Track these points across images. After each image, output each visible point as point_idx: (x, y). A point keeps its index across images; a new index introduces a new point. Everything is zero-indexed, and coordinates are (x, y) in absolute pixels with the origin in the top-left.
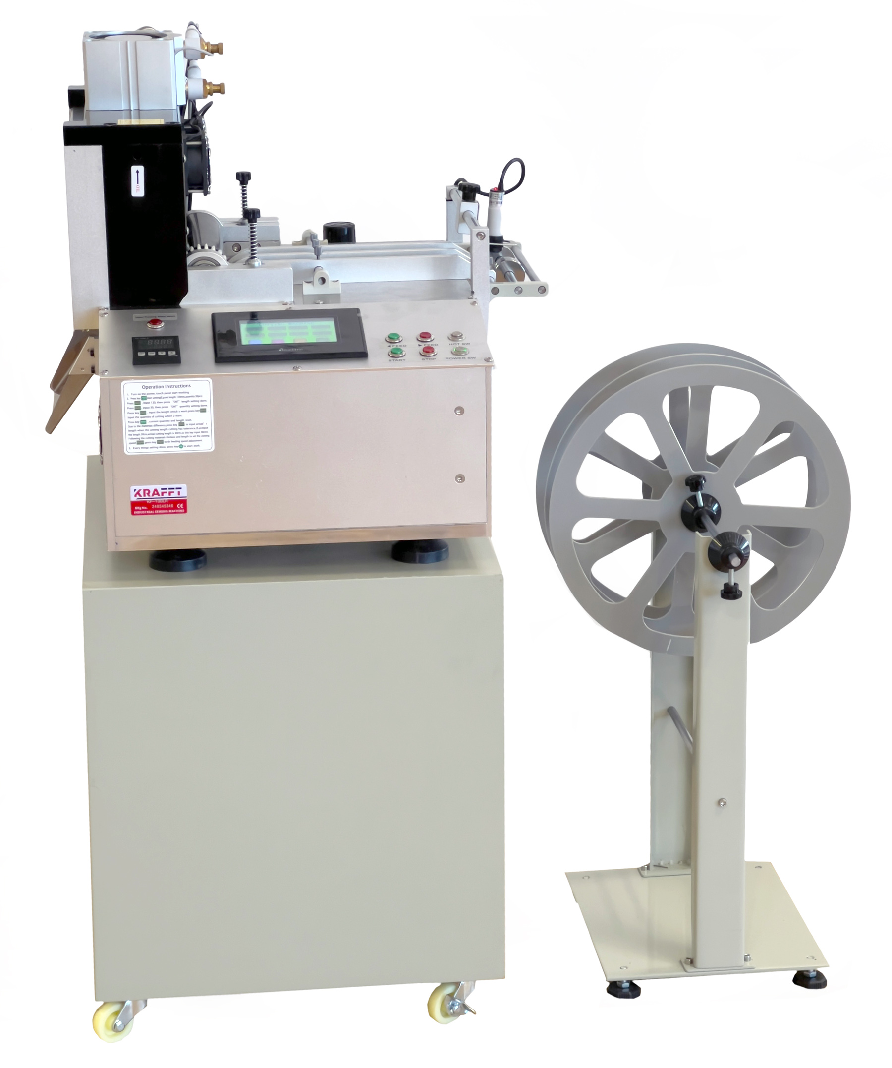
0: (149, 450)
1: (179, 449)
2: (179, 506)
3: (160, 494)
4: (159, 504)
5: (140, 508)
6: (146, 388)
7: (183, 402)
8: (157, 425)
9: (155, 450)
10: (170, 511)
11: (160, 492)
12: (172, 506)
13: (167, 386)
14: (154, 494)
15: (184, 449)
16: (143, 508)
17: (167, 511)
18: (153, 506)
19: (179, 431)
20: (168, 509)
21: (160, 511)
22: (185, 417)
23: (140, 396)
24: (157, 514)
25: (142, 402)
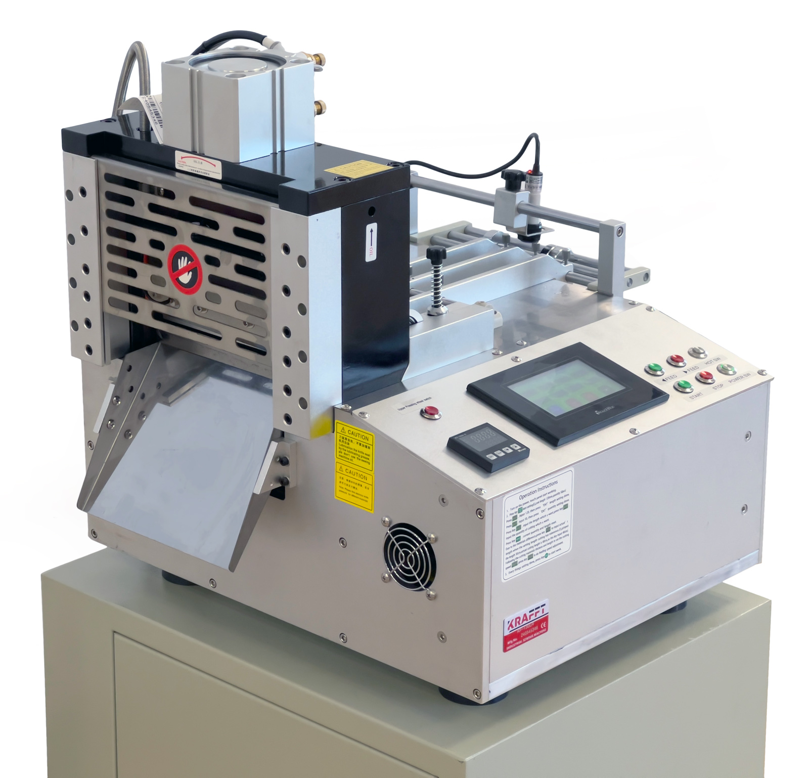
0: (522, 570)
1: (545, 559)
2: (543, 626)
3: (528, 618)
4: (528, 629)
5: (511, 642)
6: (523, 497)
7: (550, 503)
8: (529, 539)
9: (527, 568)
10: (535, 635)
11: (528, 615)
12: (536, 628)
13: (540, 489)
14: (523, 620)
15: (549, 557)
16: (514, 640)
17: (532, 636)
18: (523, 634)
19: (546, 538)
20: (533, 633)
21: (527, 639)
22: (552, 519)
23: (517, 510)
24: (525, 642)
25: (518, 515)
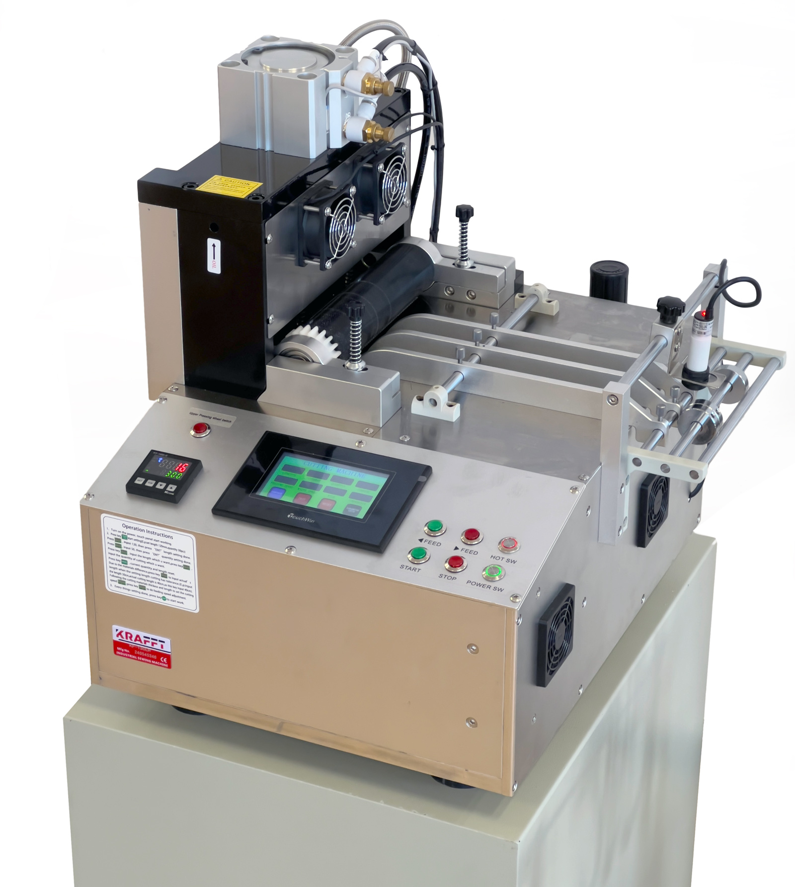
0: (131, 593)
1: (161, 600)
2: (163, 659)
3: (143, 642)
4: (142, 651)
5: (123, 650)
6: (127, 527)
7: (165, 552)
8: (138, 569)
9: (137, 594)
10: (153, 662)
11: (143, 639)
12: (155, 657)
13: (148, 532)
14: (136, 640)
15: (166, 602)
16: (126, 650)
17: (150, 661)
18: (136, 652)
19: (161, 582)
20: (152, 659)
21: (143, 659)
22: (168, 568)
23: (120, 534)
24: (139, 660)
25: (123, 540)
